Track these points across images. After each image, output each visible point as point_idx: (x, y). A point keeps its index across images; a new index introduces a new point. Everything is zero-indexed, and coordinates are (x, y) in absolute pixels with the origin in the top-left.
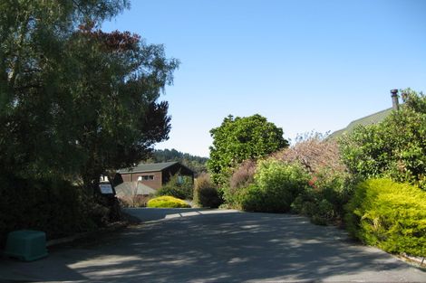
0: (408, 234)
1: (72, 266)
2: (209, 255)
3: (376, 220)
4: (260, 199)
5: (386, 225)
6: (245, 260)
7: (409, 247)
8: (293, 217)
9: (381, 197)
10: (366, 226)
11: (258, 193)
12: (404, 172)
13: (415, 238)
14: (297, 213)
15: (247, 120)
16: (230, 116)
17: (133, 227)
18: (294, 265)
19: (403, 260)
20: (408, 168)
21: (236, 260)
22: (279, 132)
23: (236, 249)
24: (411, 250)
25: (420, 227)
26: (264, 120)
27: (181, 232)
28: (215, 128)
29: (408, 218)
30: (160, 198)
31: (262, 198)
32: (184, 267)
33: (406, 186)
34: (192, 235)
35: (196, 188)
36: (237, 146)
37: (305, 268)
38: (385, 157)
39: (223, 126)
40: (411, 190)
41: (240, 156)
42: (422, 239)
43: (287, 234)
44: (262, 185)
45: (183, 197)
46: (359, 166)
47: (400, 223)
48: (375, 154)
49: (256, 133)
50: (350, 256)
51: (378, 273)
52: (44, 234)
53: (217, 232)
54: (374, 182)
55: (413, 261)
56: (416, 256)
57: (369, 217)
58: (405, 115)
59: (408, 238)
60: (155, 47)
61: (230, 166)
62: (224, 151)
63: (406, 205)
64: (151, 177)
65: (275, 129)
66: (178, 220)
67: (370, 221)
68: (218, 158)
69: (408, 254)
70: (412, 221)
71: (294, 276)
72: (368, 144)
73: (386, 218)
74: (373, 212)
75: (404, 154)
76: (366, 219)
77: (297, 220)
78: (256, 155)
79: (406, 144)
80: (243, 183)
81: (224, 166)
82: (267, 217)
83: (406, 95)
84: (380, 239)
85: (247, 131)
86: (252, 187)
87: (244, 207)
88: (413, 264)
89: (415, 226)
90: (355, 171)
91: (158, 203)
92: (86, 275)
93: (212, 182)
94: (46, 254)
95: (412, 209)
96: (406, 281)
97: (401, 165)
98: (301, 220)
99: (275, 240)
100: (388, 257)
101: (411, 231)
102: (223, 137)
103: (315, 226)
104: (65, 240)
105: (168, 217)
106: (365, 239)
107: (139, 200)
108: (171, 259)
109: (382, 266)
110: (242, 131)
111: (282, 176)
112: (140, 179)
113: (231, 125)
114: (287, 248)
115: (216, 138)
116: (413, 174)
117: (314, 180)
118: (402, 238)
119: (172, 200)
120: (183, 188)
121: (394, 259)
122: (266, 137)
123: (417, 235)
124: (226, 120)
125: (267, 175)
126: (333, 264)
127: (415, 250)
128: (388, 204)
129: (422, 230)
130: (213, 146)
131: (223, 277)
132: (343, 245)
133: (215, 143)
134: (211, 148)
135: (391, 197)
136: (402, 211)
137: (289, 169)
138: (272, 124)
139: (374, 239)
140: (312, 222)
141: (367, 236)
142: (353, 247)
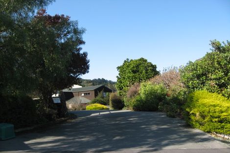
0: (215, 122)
1: (26, 143)
2: (104, 135)
3: (198, 114)
4: (142, 104)
5: (203, 117)
6: (123, 137)
7: (217, 129)
8: (159, 113)
9: (200, 101)
10: (193, 117)
11: (141, 101)
12: (214, 86)
13: (219, 124)
14: (161, 111)
15: (136, 61)
16: (128, 59)
17: (70, 121)
18: (149, 140)
19: (213, 136)
20: (216, 84)
21: (117, 138)
22: (154, 67)
23: (120, 132)
24: (218, 131)
25: (222, 117)
26: (146, 61)
27: (94, 123)
28: (119, 66)
29: (215, 112)
30: (93, 105)
31: (143, 103)
32: (88, 142)
33: (215, 95)
34: (99, 124)
35: (110, 99)
36: (131, 75)
37: (154, 142)
38: (204, 79)
39: (124, 65)
40: (217, 97)
41: (133, 80)
42: (223, 124)
43: (151, 123)
44: (143, 96)
45: (105, 104)
46: (190, 84)
47: (211, 115)
48: (199, 77)
49: (141, 68)
50: (183, 134)
51: (196, 144)
52: (13, 125)
53: (113, 122)
54: (198, 93)
55: (219, 136)
56: (221, 133)
57: (194, 112)
58: (214, 55)
59: (216, 124)
60: (73, 22)
61: (128, 86)
62: (124, 78)
63: (214, 105)
64: (89, 94)
65: (152, 66)
66: (97, 116)
67: (194, 115)
68: (121, 83)
69: (216, 133)
70: (217, 114)
71: (147, 146)
72: (194, 72)
73: (203, 113)
74: (196, 110)
75: (214, 77)
76: (193, 113)
77: (160, 115)
78: (142, 80)
79: (214, 71)
80: (134, 95)
81: (125, 86)
82: (144, 114)
83: (214, 43)
84: (201, 125)
85: (136, 67)
86: (138, 97)
87: (133, 109)
88: (218, 138)
89: (219, 117)
90: (188, 87)
91: (92, 108)
92: (32, 147)
93: (118, 95)
94: (15, 136)
95: (217, 108)
96: (211, 148)
97: (213, 83)
98: (162, 115)
99: (143, 126)
100: (204, 135)
101: (217, 120)
102: (124, 71)
103: (168, 118)
104: (28, 128)
105: (93, 115)
106: (193, 125)
107: (82, 106)
108: (83, 138)
109: (200, 140)
110: (134, 67)
111: (153, 91)
112: (83, 95)
113: (128, 64)
114: (149, 131)
115: (121, 71)
116: (219, 88)
117: (170, 92)
118: (212, 124)
119: (99, 106)
120: (105, 99)
121: (208, 136)
122: (147, 70)
123: (221, 122)
124: (125, 61)
125: (145, 90)
126: (171, 139)
127: (220, 130)
128: (204, 105)
129: (223, 119)
130: (118, 76)
131: (106, 147)
132: (181, 128)
133: (119, 74)
134: (117, 77)
135: (206, 101)
136: (212, 109)
137: (157, 87)
138: (150, 63)
139: (198, 124)
140: (167, 115)
141: (194, 123)
142: (186, 129)
